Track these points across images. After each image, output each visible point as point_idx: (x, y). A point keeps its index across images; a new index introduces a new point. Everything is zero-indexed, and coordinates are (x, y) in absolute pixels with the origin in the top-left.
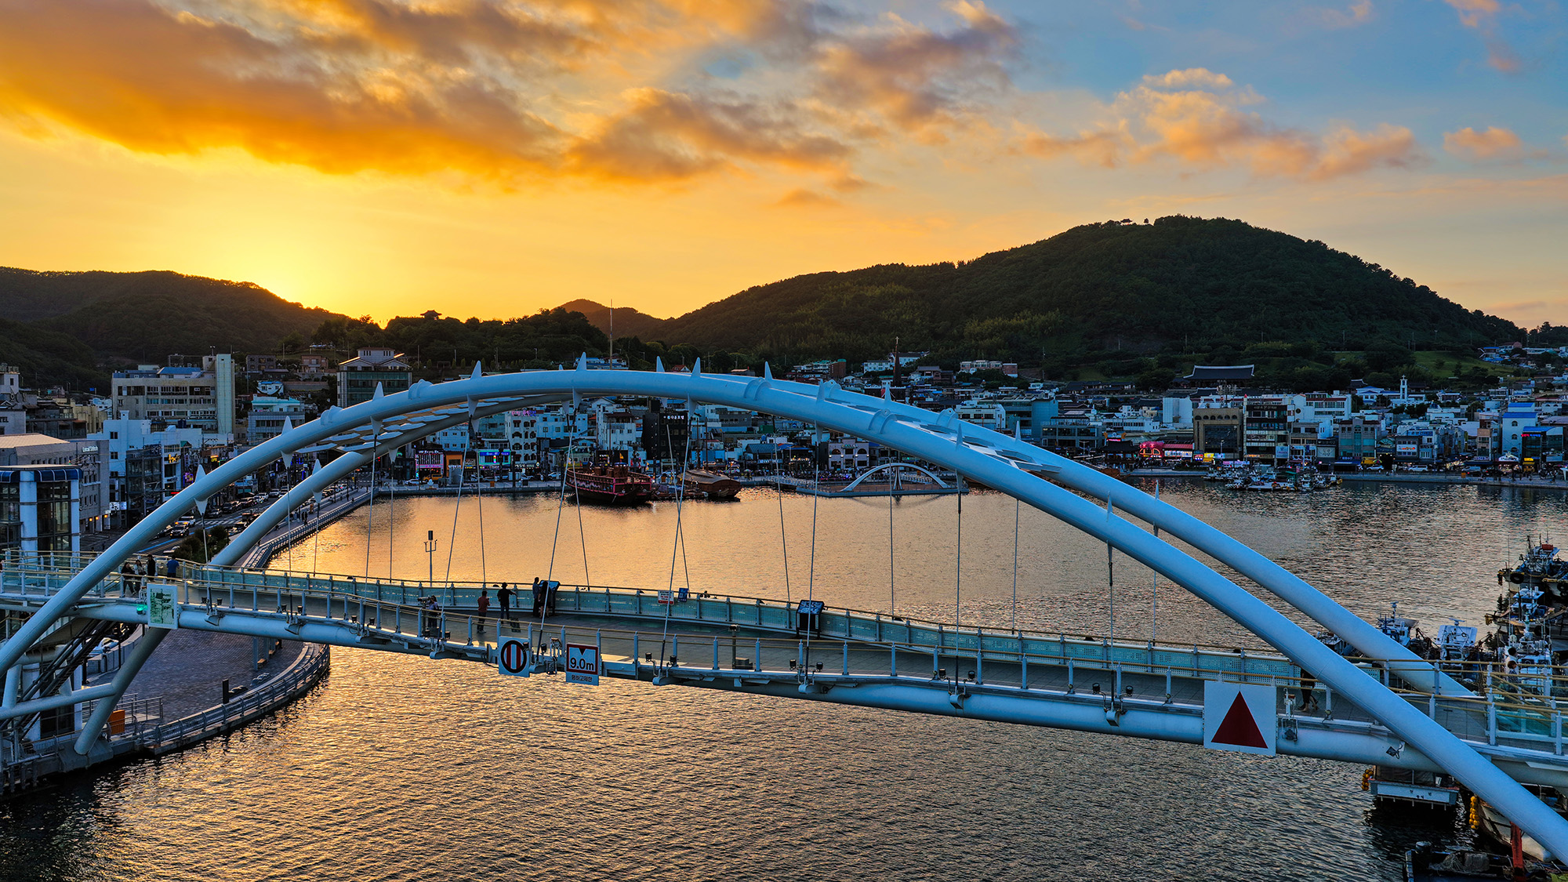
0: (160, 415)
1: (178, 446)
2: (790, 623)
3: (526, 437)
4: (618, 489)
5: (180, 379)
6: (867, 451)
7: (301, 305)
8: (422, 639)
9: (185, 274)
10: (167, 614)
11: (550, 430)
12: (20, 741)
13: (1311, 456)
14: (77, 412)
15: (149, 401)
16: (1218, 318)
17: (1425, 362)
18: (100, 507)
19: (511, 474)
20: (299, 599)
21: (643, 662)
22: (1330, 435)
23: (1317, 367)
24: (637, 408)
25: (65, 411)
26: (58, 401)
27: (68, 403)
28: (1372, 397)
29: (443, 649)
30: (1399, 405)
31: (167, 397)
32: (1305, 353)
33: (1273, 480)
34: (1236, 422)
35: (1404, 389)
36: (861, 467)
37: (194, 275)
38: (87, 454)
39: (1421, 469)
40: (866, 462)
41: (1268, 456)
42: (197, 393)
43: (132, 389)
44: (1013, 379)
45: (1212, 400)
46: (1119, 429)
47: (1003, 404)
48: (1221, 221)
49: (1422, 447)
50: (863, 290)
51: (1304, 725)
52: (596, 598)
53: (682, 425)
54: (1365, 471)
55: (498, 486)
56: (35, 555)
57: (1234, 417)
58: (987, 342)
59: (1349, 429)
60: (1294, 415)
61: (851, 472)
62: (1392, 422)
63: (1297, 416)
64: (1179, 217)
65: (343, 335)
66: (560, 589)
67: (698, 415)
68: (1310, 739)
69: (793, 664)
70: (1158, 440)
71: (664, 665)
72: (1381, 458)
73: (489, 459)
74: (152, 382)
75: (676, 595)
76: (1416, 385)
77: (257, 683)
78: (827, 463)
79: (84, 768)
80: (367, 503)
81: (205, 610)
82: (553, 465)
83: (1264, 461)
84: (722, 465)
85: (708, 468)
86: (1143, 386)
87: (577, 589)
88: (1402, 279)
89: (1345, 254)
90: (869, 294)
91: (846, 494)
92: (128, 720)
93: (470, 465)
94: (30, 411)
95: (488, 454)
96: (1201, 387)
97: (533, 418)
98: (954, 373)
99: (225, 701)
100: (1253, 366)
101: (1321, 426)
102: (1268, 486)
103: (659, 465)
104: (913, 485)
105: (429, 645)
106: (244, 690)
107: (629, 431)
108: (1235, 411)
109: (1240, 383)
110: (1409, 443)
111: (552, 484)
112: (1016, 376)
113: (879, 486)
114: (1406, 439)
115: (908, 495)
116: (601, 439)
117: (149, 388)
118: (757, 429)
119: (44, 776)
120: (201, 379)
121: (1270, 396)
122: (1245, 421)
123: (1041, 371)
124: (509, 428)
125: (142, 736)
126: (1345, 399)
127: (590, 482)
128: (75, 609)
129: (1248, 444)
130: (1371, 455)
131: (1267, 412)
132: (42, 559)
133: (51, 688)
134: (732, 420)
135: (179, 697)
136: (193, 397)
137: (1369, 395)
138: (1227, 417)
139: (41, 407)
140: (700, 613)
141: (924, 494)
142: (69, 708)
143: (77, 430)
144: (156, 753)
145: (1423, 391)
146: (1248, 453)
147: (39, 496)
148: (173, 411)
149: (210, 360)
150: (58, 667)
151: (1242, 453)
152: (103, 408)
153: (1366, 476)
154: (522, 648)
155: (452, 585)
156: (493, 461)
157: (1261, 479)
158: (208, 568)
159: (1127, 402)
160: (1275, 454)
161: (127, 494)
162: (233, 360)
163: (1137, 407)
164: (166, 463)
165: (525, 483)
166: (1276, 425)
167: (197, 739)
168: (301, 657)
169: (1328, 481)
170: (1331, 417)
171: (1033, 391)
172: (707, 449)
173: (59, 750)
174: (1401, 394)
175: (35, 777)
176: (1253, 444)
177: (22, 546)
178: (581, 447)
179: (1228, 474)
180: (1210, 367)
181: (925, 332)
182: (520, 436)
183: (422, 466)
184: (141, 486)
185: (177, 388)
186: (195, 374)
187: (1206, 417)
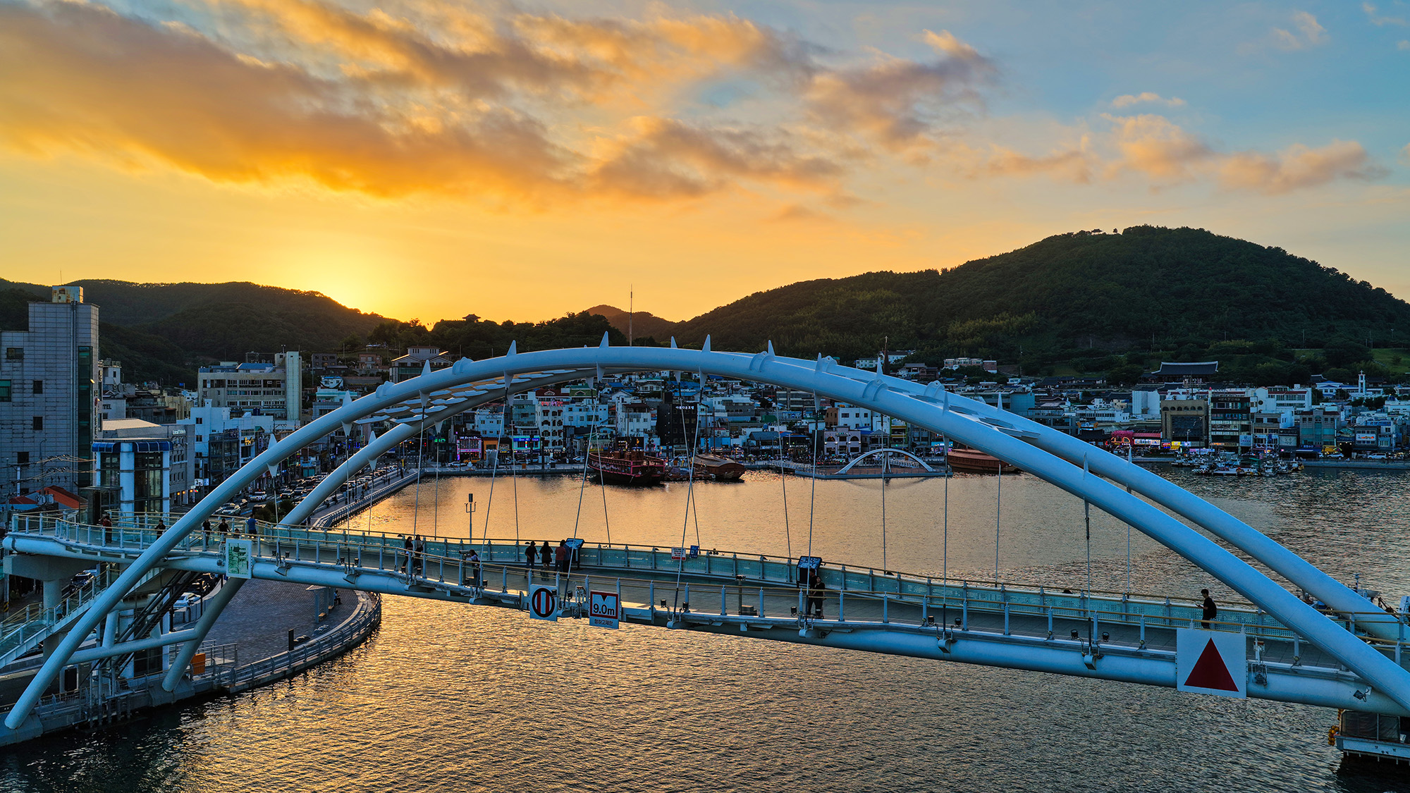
0: (238, 405)
1: (253, 430)
2: (791, 578)
3: (554, 425)
4: (636, 471)
5: (255, 373)
6: (860, 439)
7: (359, 311)
8: (463, 587)
9: (261, 284)
10: (242, 566)
11: (575, 419)
12: (117, 678)
13: (1273, 445)
14: (169, 401)
15: (229, 393)
16: (1183, 319)
17: (1382, 358)
18: (186, 483)
19: (540, 458)
20: (355, 553)
21: (658, 608)
22: (1291, 424)
23: (1278, 363)
24: (652, 400)
25: (159, 400)
26: (153, 392)
27: (162, 393)
28: (1331, 391)
29: (481, 595)
30: (1357, 398)
31: (244, 389)
32: (1266, 350)
33: (1237, 466)
34: (1202, 413)
35: (1362, 384)
36: (854, 453)
37: (269, 285)
38: (177, 436)
39: (1380, 457)
40: (858, 448)
41: (1232, 445)
42: (270, 386)
43: (215, 382)
44: (993, 375)
45: (1178, 393)
46: (1091, 419)
47: (983, 396)
48: (1186, 230)
49: (1380, 437)
50: (855, 295)
51: (1274, 670)
52: (616, 555)
53: (692, 415)
54: (1326, 458)
55: (529, 468)
56: (131, 515)
57: (1200, 408)
58: (969, 341)
59: (1310, 419)
60: (1256, 406)
61: (844, 457)
62: (1351, 413)
63: (1260, 407)
64: (1145, 227)
65: (395, 336)
66: (584, 546)
67: (707, 406)
68: (1278, 683)
69: (794, 611)
70: (1128, 429)
71: (678, 611)
72: (1341, 447)
73: (521, 444)
74: (232, 376)
75: (688, 552)
76: (1373, 380)
77: (319, 634)
78: (823, 449)
79: (170, 704)
80: (415, 482)
81: (275, 562)
82: (577, 450)
83: (1230, 449)
84: (729, 451)
85: (715, 453)
86: (1114, 381)
87: (600, 546)
88: (1359, 282)
89: (1303, 259)
90: (861, 298)
91: (841, 476)
92: (208, 663)
93: (505, 449)
94: (129, 400)
95: (520, 440)
96: (1168, 382)
97: (560, 408)
98: (939, 369)
99: (291, 648)
100: (1217, 362)
101: (1283, 416)
102: (1233, 471)
103: (672, 450)
104: (900, 469)
105: (469, 592)
106: (307, 639)
107: (645, 420)
108: (1201, 403)
109: (1205, 378)
110: (1368, 432)
111: (576, 467)
112: (995, 372)
113: (871, 469)
114: (1365, 429)
115: (897, 477)
116: (620, 426)
117: (229, 381)
118: (759, 418)
119: (136, 710)
120: (274, 373)
121: (1233, 390)
122: (1210, 412)
123: (1018, 368)
124: (539, 417)
125: (219, 677)
126: (1305, 392)
127: (610, 465)
128: (165, 560)
129: (1213, 433)
130: (1332, 443)
131: (1230, 404)
132: (138, 519)
133: (144, 631)
134: (737, 411)
135: (251, 644)
136: (266, 389)
137: (1329, 389)
138: (1193, 408)
139: (138, 396)
140: (709, 569)
141: (912, 477)
142: (158, 650)
143: (167, 416)
144: (231, 692)
145: (1380, 386)
146: (1213, 441)
147: (136, 465)
148: (249, 401)
149: (281, 356)
150: (149, 613)
151: (1207, 441)
152: (191, 399)
153: (1327, 463)
154: (551, 595)
155: (490, 542)
156: (525, 447)
157: (1226, 465)
158: (278, 528)
159: (1098, 395)
160: (1239, 442)
161: (209, 472)
162: (301, 357)
163: (1108, 400)
164: (243, 445)
165: (553, 465)
166: (1240, 415)
167: (266, 680)
168: (356, 612)
169: (1290, 467)
170: (1292, 409)
171: (1011, 386)
172: (715, 436)
173: (149, 687)
174: (1359, 388)
175: (129, 711)
176: (1218, 433)
177: (122, 508)
178: (602, 434)
179: (1194, 461)
180: (1176, 364)
181: (911, 332)
182: (549, 424)
183: (462, 451)
184: (221, 465)
185: (253, 381)
186: (268, 369)
187: (1173, 408)
